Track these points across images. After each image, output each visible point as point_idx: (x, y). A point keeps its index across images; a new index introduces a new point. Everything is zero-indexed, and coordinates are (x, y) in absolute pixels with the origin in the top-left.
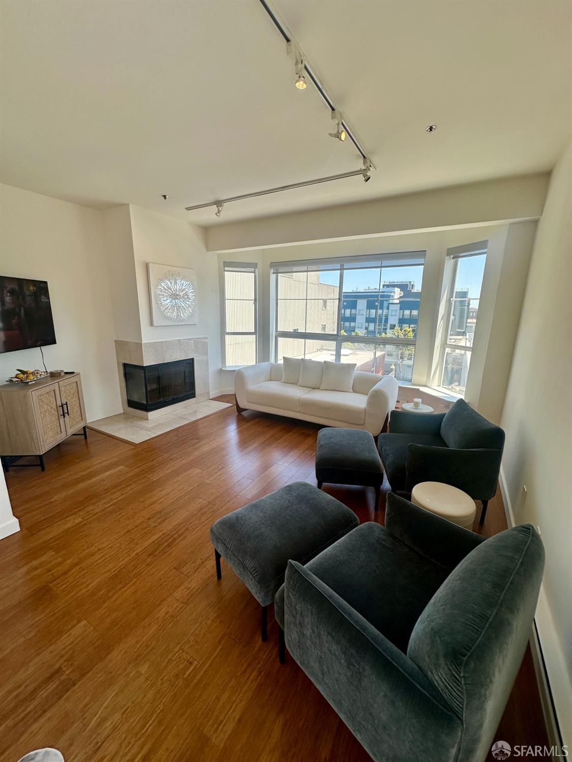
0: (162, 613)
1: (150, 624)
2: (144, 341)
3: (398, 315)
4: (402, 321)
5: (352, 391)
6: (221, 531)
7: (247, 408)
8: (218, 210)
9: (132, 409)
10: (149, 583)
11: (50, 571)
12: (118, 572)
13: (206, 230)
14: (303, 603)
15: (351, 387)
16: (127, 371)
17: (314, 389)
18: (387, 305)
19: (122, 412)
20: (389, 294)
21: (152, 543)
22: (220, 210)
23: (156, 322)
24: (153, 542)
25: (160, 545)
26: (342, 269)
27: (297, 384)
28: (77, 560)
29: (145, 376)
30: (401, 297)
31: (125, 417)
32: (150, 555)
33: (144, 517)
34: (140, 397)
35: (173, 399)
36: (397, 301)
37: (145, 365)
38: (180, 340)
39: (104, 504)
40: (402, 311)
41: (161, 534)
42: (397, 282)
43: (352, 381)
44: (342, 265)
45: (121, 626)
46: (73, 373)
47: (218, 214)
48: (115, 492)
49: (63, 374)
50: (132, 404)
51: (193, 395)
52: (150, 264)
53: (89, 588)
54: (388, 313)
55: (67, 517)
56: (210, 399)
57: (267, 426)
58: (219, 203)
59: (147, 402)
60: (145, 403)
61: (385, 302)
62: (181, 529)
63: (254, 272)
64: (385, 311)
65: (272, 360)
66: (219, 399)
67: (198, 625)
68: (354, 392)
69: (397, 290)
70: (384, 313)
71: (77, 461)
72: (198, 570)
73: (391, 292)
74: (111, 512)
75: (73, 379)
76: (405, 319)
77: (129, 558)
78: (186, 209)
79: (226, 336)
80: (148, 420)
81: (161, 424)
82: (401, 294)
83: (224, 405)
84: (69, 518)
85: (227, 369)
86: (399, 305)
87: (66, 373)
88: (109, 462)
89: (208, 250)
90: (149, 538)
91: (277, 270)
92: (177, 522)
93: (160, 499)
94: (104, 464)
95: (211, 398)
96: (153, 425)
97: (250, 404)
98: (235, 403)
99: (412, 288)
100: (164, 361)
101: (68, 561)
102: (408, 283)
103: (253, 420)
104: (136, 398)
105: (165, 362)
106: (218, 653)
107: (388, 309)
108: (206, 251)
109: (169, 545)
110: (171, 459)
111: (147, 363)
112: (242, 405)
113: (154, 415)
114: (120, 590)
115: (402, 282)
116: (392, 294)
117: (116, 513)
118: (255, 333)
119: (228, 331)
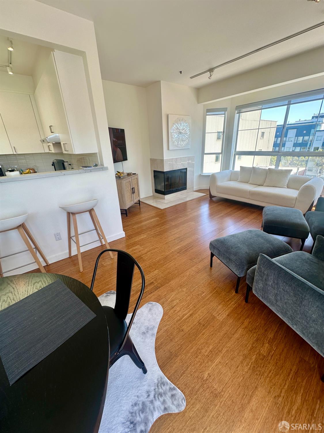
0: (188, 274)
1: (184, 276)
2: (164, 159)
3: (322, 140)
5: (286, 187)
6: (216, 244)
7: (216, 196)
8: (210, 75)
9: (157, 194)
10: (180, 263)
11: (140, 252)
12: (166, 256)
13: (199, 90)
14: (269, 270)
15: (286, 184)
16: (155, 174)
17: (259, 185)
18: (314, 132)
19: (152, 195)
20: (317, 123)
21: (178, 249)
22: (212, 74)
23: (170, 149)
25: (181, 250)
26: (289, 104)
27: (248, 183)
28: (149, 250)
29: (164, 177)
31: (153, 197)
32: (178, 253)
33: (173, 239)
34: (161, 187)
35: (176, 189)
37: (164, 171)
38: (181, 158)
39: (154, 231)
41: (181, 246)
43: (288, 181)
44: (289, 102)
45: (172, 274)
46: (135, 174)
47: (210, 78)
48: (158, 228)
49: (132, 174)
50: (157, 191)
51: (185, 188)
52: (169, 115)
53: (156, 260)
54: (314, 138)
55: (141, 234)
57: (228, 206)
58: (211, 70)
59: (165, 191)
60: (164, 191)
61: (312, 130)
62: (190, 245)
63: (225, 114)
64: (311, 137)
65: (231, 169)
66: (199, 191)
67: (204, 281)
68: (288, 188)
70: (310, 139)
71: (139, 214)
72: (201, 262)
73: (320, 122)
74: (158, 235)
75: (136, 177)
77: (169, 253)
78: (191, 77)
80: (165, 199)
81: (171, 201)
83: (202, 194)
84: (141, 235)
85: (203, 175)
87: (133, 174)
88: (152, 215)
89: (198, 102)
90: (177, 247)
91: (240, 111)
92: (188, 242)
93: (178, 233)
94: (150, 216)
95: (194, 190)
96: (167, 202)
97: (218, 193)
98: (209, 193)
101: (146, 250)
103: (219, 202)
104: (159, 188)
105: (174, 170)
106: (215, 292)
107: (314, 135)
108: (197, 104)
109: (185, 251)
110: (179, 217)
111: (166, 170)
112: (213, 194)
113: (168, 197)
114: (169, 262)
117: (160, 235)
118: (221, 153)
119: (205, 152)
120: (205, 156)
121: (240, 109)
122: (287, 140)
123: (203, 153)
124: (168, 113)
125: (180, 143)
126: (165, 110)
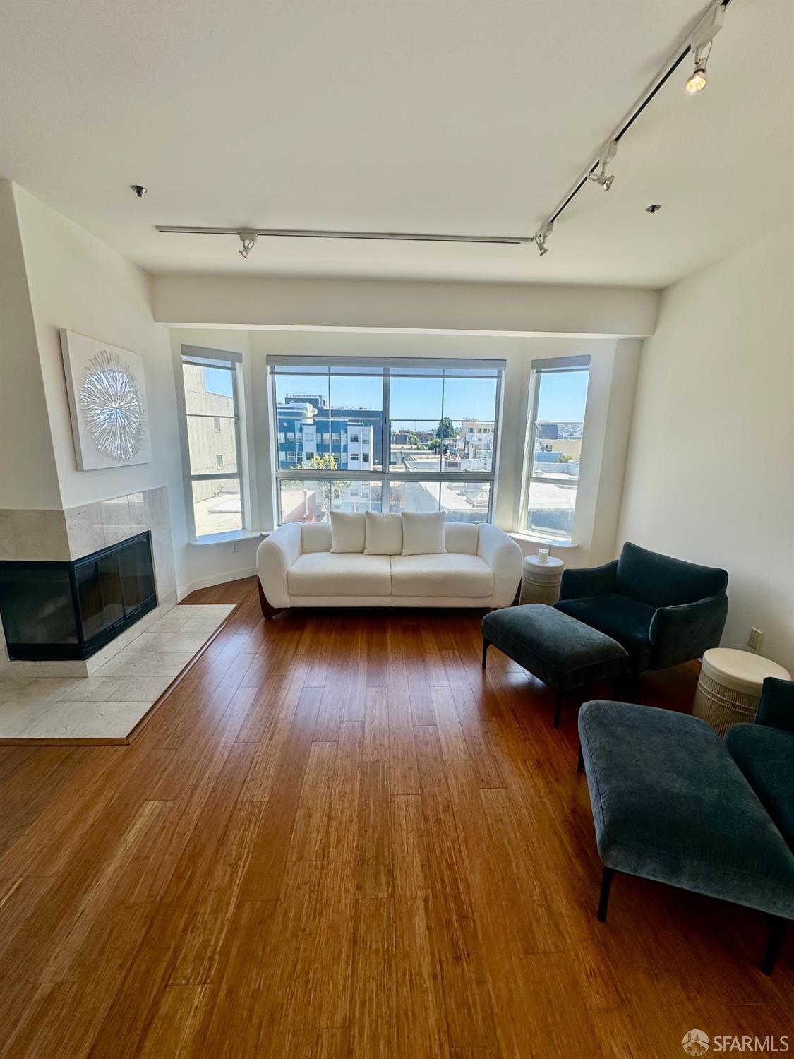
3: (315, 439)
4: (322, 448)
5: (446, 551)
7: (288, 606)
8: (245, 246)
9: (27, 664)
13: (152, 279)
15: (444, 545)
17: (392, 556)
18: (299, 426)
20: (300, 411)
21: (430, 933)
22: (248, 246)
24: (429, 928)
27: (362, 553)
29: (72, 584)
30: (314, 416)
31: (10, 686)
32: (457, 959)
33: (347, 891)
35: (126, 619)
36: (310, 421)
37: (71, 559)
40: (320, 435)
41: (420, 904)
42: (304, 396)
43: (444, 538)
44: (386, 370)
47: (244, 255)
48: (210, 870)
51: (154, 604)
52: (67, 333)
54: (302, 436)
56: (178, 604)
58: (247, 233)
59: (80, 639)
60: (76, 642)
61: (296, 422)
63: (233, 369)
64: (298, 435)
66: (193, 600)
69: (309, 406)
70: (297, 438)
73: (303, 409)
74: (261, 921)
76: (324, 445)
77: (430, 998)
78: (157, 227)
79: (193, 482)
82: (314, 412)
85: (198, 543)
86: (315, 427)
89: (155, 318)
90: (411, 927)
91: (273, 368)
95: (179, 601)
96: (94, 686)
97: (293, 598)
99: (324, 405)
100: (105, 544)
102: (318, 398)
104: (39, 637)
105: (108, 547)
107: (301, 431)
109: (463, 917)
111: (76, 552)
112: (275, 603)
113: (96, 663)
115: (310, 396)
116: (304, 412)
118: (239, 474)
119: (194, 472)
123: (187, 479)
125: (118, 442)
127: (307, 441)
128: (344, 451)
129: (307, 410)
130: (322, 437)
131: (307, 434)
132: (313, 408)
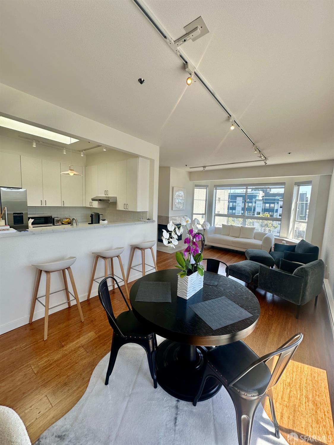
2: (169, 216)
4: (264, 210)
7: (207, 245)
8: (204, 168)
13: (190, 173)
15: (253, 236)
17: (236, 237)
18: (255, 201)
20: (256, 194)
23: (173, 210)
27: (228, 235)
30: (263, 196)
36: (261, 199)
38: (179, 216)
40: (264, 204)
43: (254, 235)
51: (181, 239)
54: (256, 205)
61: (253, 199)
63: (206, 189)
64: (254, 204)
65: (213, 225)
68: (255, 239)
69: (261, 192)
70: (253, 206)
76: (266, 209)
78: (190, 168)
86: (262, 201)
89: (190, 181)
91: (216, 188)
97: (209, 243)
99: (270, 191)
103: (209, 249)
107: (255, 203)
108: (189, 180)
116: (258, 194)
118: (205, 214)
119: (194, 213)
120: (194, 215)
121: (217, 186)
122: (237, 205)
123: (192, 213)
124: (173, 186)
125: (179, 205)
126: (172, 184)
127: (258, 207)
128: (276, 212)
129: (259, 194)
130: (265, 206)
131: (258, 204)
132: (263, 193)
